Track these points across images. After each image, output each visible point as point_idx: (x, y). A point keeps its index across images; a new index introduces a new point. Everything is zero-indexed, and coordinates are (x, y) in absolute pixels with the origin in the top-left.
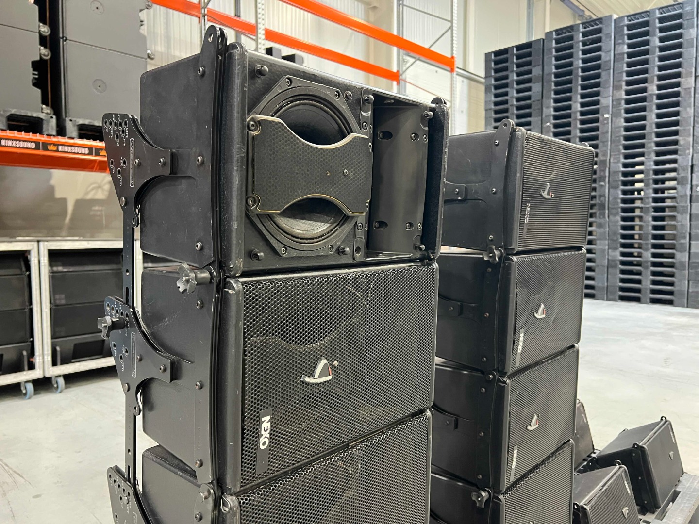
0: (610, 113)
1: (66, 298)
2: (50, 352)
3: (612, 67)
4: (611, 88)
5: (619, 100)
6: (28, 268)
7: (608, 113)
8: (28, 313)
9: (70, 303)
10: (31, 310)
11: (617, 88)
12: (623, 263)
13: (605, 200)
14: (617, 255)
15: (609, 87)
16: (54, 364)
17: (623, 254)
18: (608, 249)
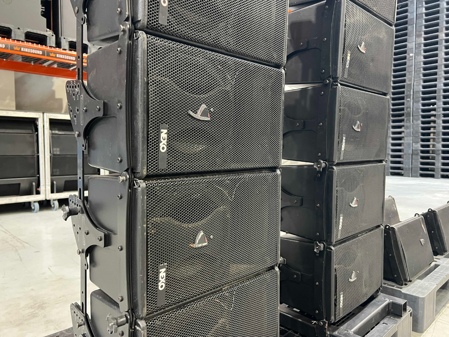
0: (414, 52)
1: (60, 151)
2: (50, 184)
3: (415, 23)
4: (415, 36)
5: (420, 44)
6: (37, 130)
7: (413, 53)
8: (36, 159)
9: (62, 154)
10: (38, 157)
11: (418, 36)
12: (422, 152)
13: (410, 110)
14: (418, 146)
15: (413, 35)
16: (52, 192)
17: (423, 146)
18: (413, 143)
